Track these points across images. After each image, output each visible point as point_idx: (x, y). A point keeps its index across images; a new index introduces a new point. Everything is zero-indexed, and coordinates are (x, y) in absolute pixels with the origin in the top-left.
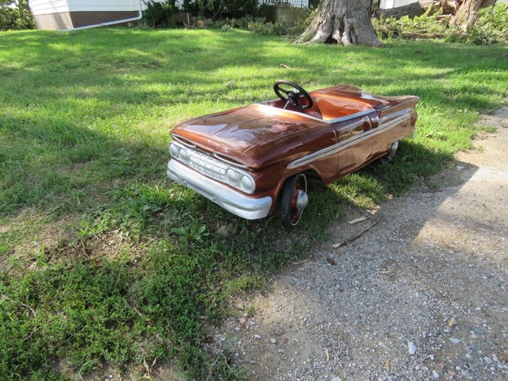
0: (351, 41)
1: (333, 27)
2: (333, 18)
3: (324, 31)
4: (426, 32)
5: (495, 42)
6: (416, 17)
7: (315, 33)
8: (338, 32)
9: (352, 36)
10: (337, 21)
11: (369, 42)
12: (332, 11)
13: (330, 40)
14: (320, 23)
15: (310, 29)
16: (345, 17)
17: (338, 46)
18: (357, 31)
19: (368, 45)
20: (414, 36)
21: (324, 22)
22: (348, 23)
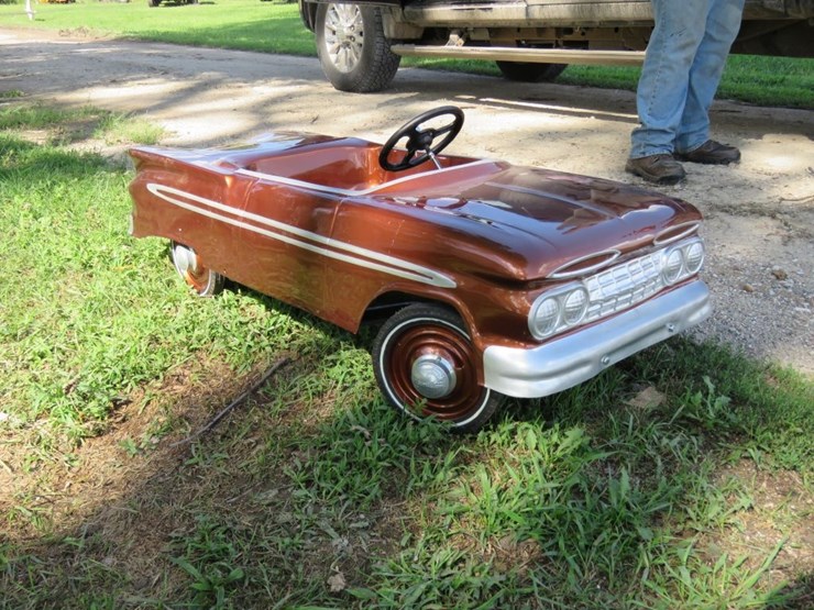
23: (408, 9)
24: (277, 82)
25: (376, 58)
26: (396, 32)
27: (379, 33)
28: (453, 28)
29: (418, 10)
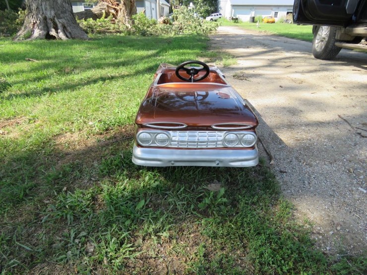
0: (67, 37)
1: (47, 26)
2: (45, 19)
3: (41, 30)
4: (110, 29)
5: (151, 34)
6: (98, 19)
7: (33, 31)
8: (53, 30)
9: (67, 33)
10: (49, 21)
11: (82, 37)
12: (43, 13)
13: (49, 37)
14: (34, 24)
15: (26, 28)
16: (56, 18)
17: (58, 40)
18: (68, 28)
19: (81, 39)
20: (104, 32)
21: (38, 22)
22: (60, 22)
23: (347, 28)
24: (298, 52)
25: (330, 47)
26: (340, 37)
27: (334, 37)
28: (364, 37)
29: (351, 29)
